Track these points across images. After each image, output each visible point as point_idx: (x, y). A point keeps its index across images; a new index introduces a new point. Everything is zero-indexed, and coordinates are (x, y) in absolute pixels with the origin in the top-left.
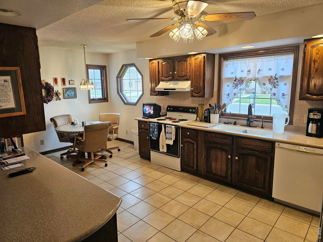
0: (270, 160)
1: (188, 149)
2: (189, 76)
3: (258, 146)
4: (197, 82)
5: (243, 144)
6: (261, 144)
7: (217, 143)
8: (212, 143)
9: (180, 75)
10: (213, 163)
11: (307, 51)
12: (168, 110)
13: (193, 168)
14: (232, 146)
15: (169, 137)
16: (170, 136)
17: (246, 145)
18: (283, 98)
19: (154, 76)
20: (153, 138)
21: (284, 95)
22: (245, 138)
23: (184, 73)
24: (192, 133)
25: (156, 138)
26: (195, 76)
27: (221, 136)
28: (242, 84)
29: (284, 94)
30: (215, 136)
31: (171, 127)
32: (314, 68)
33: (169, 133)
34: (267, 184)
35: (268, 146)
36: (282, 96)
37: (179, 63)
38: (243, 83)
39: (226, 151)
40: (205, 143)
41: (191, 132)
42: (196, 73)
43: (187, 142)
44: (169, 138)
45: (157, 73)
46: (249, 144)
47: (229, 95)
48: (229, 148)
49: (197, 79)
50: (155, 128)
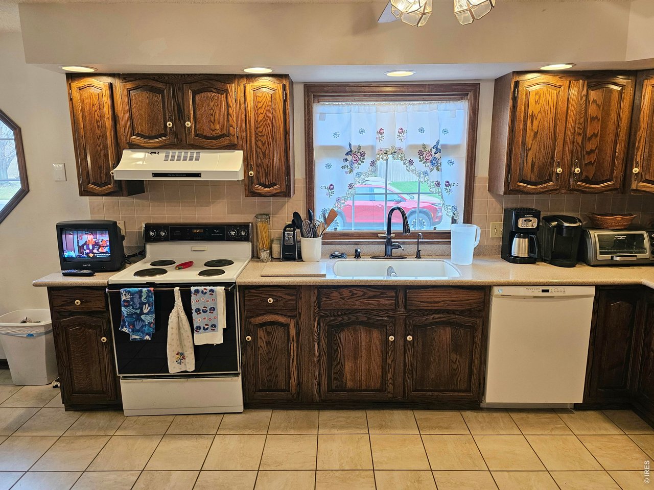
0: (481, 327)
1: (268, 343)
2: (237, 137)
3: (456, 301)
4: (264, 154)
5: (421, 302)
6: (463, 295)
7: (355, 311)
8: (340, 313)
9: (206, 133)
10: (346, 363)
11: (519, 96)
12: (148, 239)
13: (288, 390)
14: (394, 312)
15: (206, 321)
16: (210, 319)
17: (429, 305)
18: (447, 191)
19: (93, 132)
20: (133, 337)
21: (449, 185)
22: (426, 289)
23: (218, 127)
24: (280, 297)
25: (149, 335)
26: (256, 137)
27: (368, 292)
28: (363, 162)
29: (448, 182)
30: (351, 294)
31: (212, 291)
32: (532, 130)
33: (205, 312)
34: (474, 378)
35: (475, 296)
36: (446, 187)
37: (197, 96)
38: (364, 159)
39: (380, 326)
40: (322, 316)
41: (279, 294)
42: (260, 130)
43: (262, 325)
44: (206, 327)
45: (108, 124)
46: (435, 300)
47: (332, 189)
48: (388, 317)
49: (265, 146)
50: (142, 304)
